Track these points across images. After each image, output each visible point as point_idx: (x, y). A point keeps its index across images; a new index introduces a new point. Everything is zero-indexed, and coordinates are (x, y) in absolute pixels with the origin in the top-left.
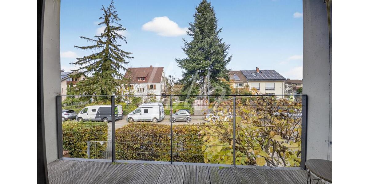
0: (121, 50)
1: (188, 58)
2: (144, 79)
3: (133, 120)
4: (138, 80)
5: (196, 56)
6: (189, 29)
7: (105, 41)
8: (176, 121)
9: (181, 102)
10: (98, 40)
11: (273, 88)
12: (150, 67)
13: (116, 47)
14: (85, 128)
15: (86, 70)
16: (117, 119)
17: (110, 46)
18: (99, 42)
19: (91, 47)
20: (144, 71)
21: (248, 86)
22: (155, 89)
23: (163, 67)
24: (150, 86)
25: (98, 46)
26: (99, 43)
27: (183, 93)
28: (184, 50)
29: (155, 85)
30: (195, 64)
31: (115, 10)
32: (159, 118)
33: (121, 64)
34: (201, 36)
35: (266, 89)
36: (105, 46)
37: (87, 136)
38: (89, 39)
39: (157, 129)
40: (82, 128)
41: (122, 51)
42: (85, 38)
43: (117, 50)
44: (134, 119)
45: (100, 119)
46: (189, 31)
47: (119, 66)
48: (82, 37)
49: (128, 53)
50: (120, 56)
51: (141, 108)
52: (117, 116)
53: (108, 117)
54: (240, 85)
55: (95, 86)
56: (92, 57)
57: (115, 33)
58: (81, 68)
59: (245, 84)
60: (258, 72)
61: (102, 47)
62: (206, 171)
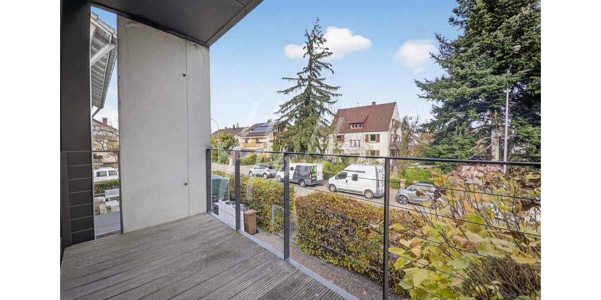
0: (327, 85)
1: (448, 76)
2: (360, 126)
3: (335, 187)
4: (351, 127)
5: (471, 67)
6: (456, 11)
7: (307, 77)
8: (408, 203)
9: (425, 167)
10: (299, 78)
12: (371, 104)
13: (320, 83)
14: (270, 188)
15: (287, 118)
16: (316, 185)
17: (313, 83)
18: (300, 79)
19: (292, 89)
20: (362, 112)
22: (378, 141)
23: (395, 103)
24: (370, 137)
25: (299, 85)
26: (301, 81)
27: (430, 149)
28: (438, 60)
29: (378, 135)
30: (464, 87)
31: (320, 30)
32: (375, 192)
33: (326, 105)
34: (487, 18)
36: (307, 83)
37: (272, 198)
38: (290, 79)
39: (350, 208)
40: (267, 188)
41: (327, 87)
42: (287, 79)
43: (320, 86)
44: (337, 187)
45: (297, 181)
46: (454, 16)
47: (323, 110)
48: (284, 78)
49: (336, 88)
50: (324, 95)
51: (347, 172)
52: (316, 179)
53: (305, 180)
55: (294, 138)
56: (294, 101)
57: (319, 63)
58: (283, 117)
61: (304, 85)
62: (317, 295)
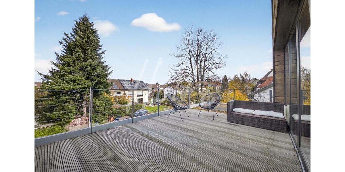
11: (142, 95)
21: (124, 94)
35: (138, 96)
54: (119, 93)
59: (122, 93)
60: (132, 82)
